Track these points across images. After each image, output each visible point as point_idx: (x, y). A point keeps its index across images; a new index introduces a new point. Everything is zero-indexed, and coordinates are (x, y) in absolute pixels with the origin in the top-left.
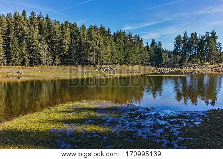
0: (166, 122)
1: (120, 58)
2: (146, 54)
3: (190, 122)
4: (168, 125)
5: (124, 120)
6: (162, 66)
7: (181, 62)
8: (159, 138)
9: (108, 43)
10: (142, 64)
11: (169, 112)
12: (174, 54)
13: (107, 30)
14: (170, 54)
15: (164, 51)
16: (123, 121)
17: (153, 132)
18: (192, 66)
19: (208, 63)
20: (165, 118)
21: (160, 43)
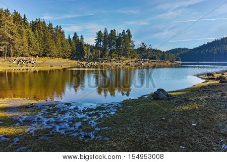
0: (85, 115)
1: (39, 49)
2: (68, 48)
3: (106, 113)
4: (86, 118)
5: (41, 117)
6: (84, 60)
7: (101, 56)
8: (76, 131)
9: (24, 32)
10: (64, 57)
11: (88, 105)
12: (95, 49)
13: (23, 17)
14: (92, 48)
15: (86, 46)
16: (39, 119)
17: (71, 126)
18: (111, 61)
19: (124, 58)
20: (84, 112)
21: (82, 37)
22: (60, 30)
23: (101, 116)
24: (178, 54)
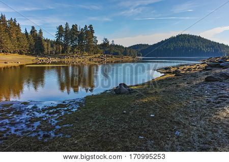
0: (44, 114)
4: (46, 117)
6: (44, 56)
7: (63, 52)
8: (35, 131)
10: (21, 53)
11: (48, 103)
12: (56, 44)
14: (53, 44)
15: (45, 41)
17: (28, 126)
18: (73, 57)
19: (87, 54)
20: (43, 110)
21: (40, 31)
22: (15, 23)
23: (63, 114)
24: (139, 50)
